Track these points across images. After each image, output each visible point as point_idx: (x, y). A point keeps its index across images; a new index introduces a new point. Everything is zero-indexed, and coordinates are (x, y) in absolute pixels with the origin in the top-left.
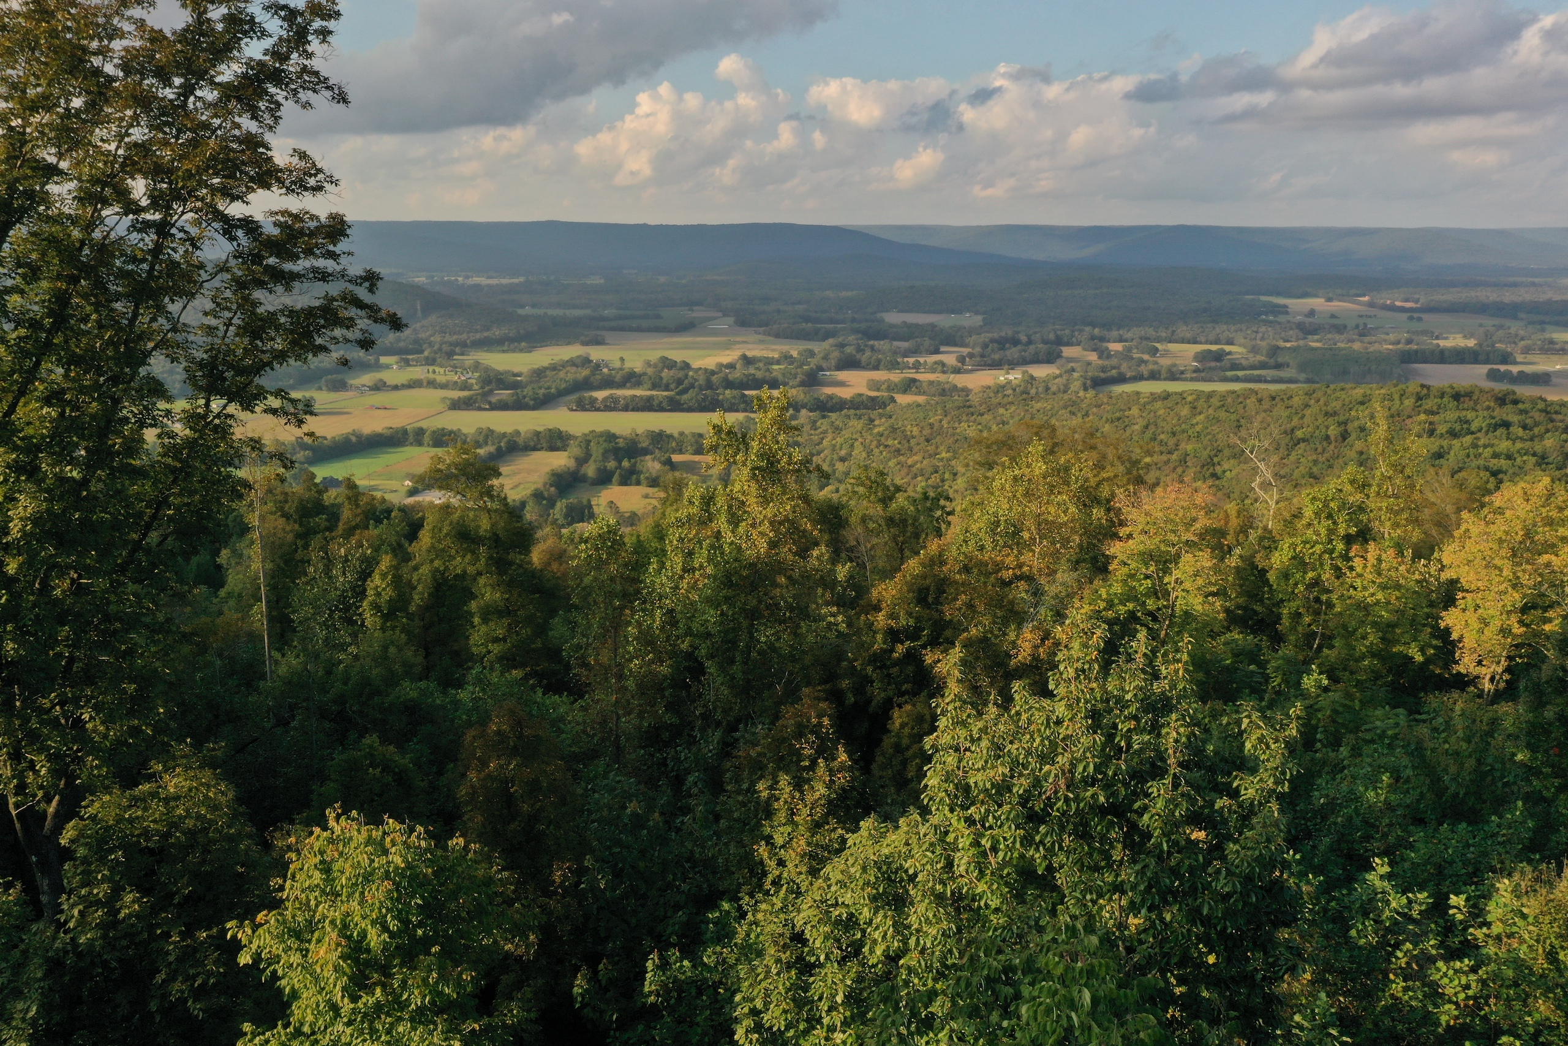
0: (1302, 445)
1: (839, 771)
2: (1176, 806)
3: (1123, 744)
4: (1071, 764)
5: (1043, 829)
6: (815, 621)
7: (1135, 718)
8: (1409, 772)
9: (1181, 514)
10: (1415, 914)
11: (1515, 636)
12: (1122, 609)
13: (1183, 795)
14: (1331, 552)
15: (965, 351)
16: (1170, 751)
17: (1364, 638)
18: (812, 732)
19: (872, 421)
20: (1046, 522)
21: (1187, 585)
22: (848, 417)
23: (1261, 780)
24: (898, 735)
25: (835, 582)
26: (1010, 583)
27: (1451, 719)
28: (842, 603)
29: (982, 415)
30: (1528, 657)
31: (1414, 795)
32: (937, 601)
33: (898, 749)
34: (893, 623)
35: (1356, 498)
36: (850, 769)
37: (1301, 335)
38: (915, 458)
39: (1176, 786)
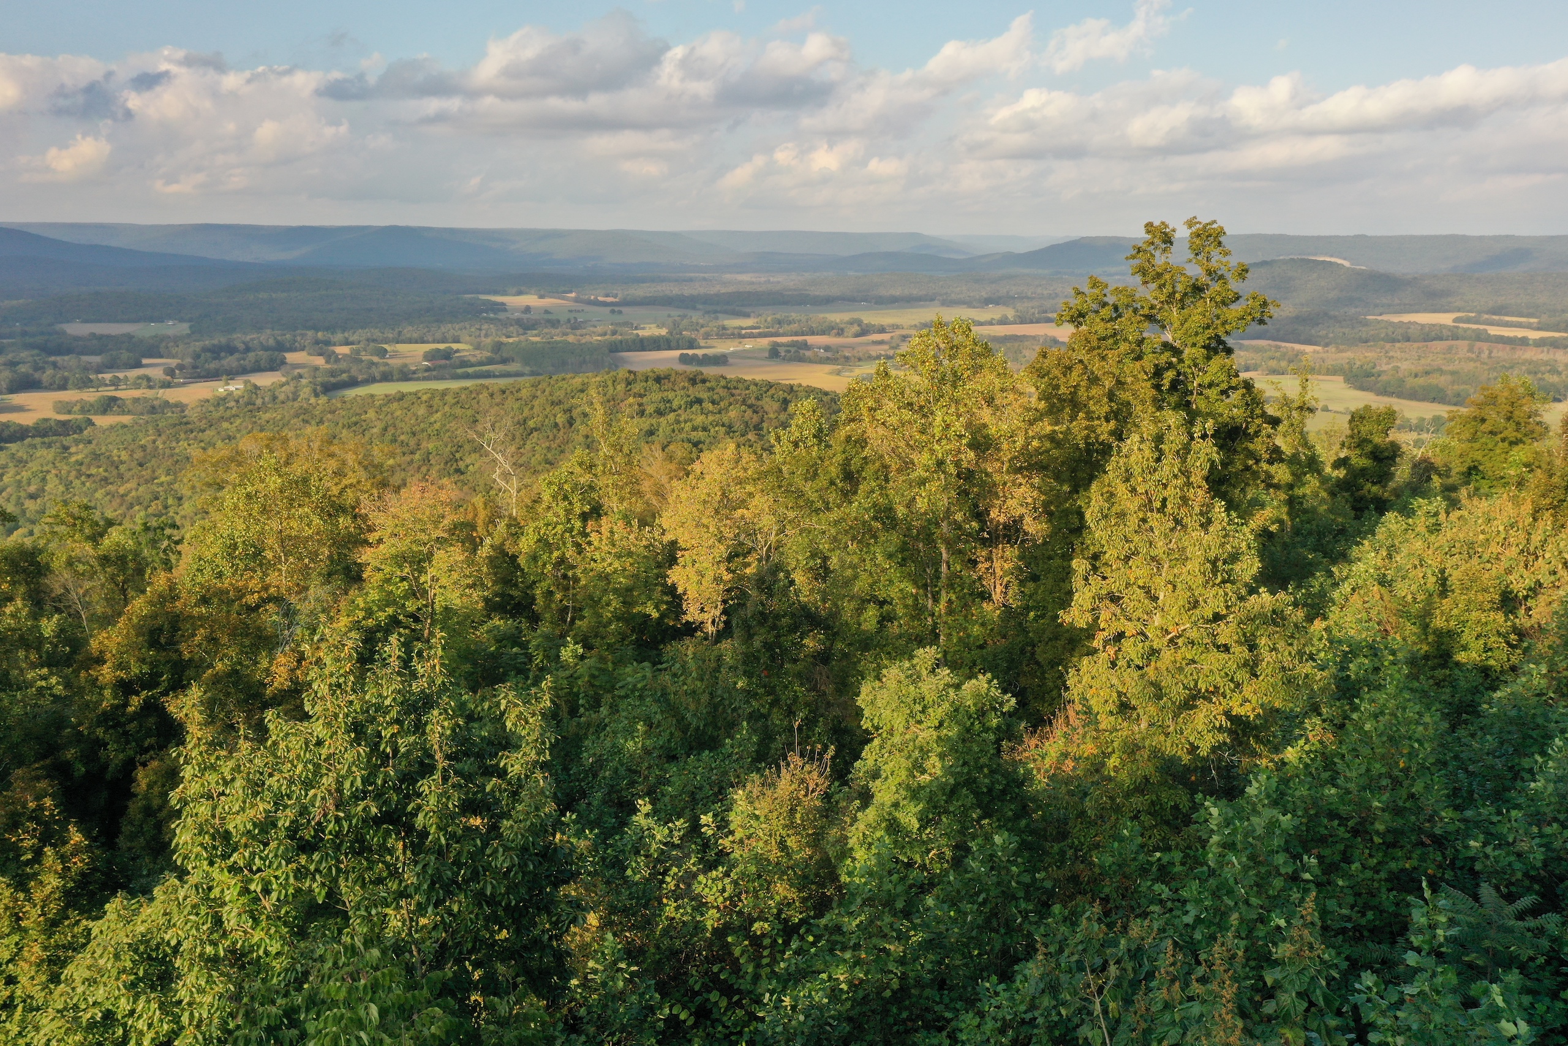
0: (535, 434)
1: (73, 855)
2: (448, 798)
3: (388, 750)
4: (338, 782)
5: (316, 856)
6: (19, 689)
7: (397, 721)
8: (659, 717)
9: (428, 513)
10: (676, 841)
11: (726, 582)
12: (382, 616)
13: (453, 786)
14: (571, 530)
15: (173, 362)
16: (436, 747)
17: (608, 604)
18: (31, 819)
19: (66, 448)
20: (290, 537)
21: (443, 581)
22: (34, 447)
23: (525, 754)
24: (146, 797)
25: (41, 640)
26: (258, 607)
27: (685, 662)
28: (52, 662)
29: (203, 431)
30: (737, 598)
31: (666, 736)
32: (172, 643)
33: (148, 812)
34: (122, 674)
35: (585, 479)
36: (88, 849)
37: (521, 331)
38: (128, 486)
39: (445, 779)
